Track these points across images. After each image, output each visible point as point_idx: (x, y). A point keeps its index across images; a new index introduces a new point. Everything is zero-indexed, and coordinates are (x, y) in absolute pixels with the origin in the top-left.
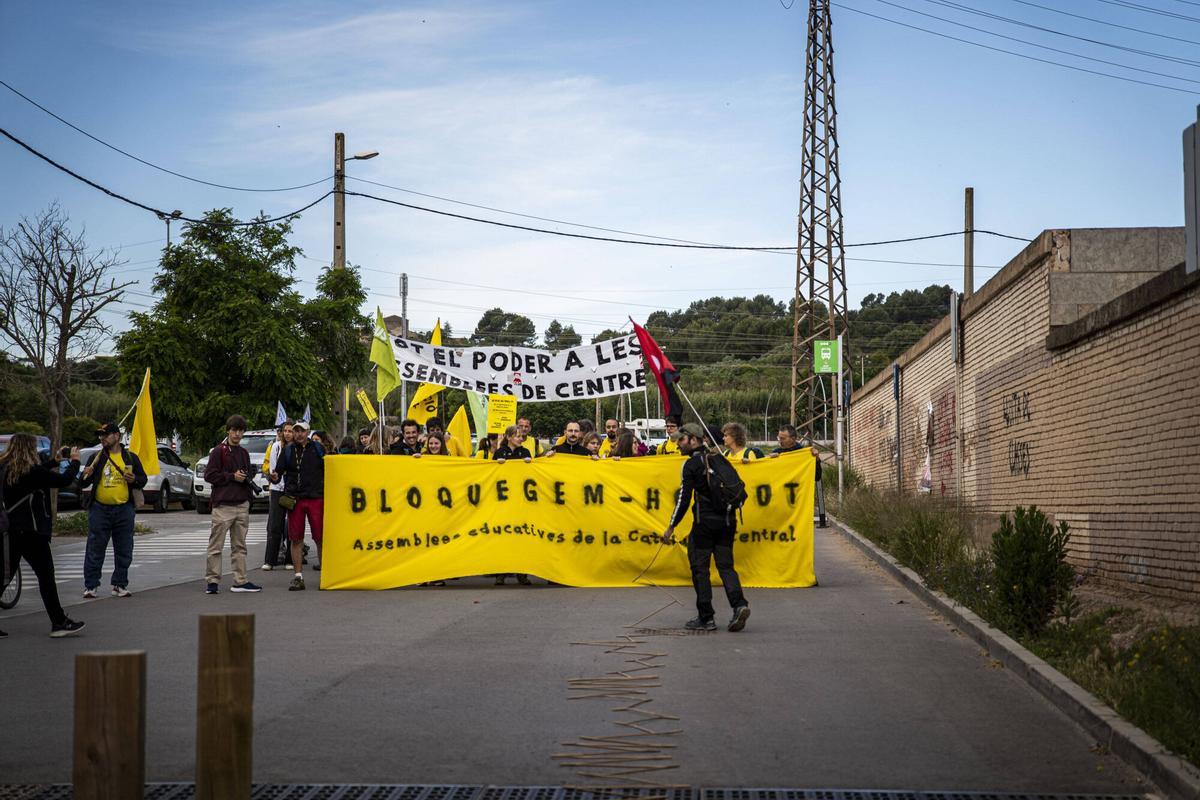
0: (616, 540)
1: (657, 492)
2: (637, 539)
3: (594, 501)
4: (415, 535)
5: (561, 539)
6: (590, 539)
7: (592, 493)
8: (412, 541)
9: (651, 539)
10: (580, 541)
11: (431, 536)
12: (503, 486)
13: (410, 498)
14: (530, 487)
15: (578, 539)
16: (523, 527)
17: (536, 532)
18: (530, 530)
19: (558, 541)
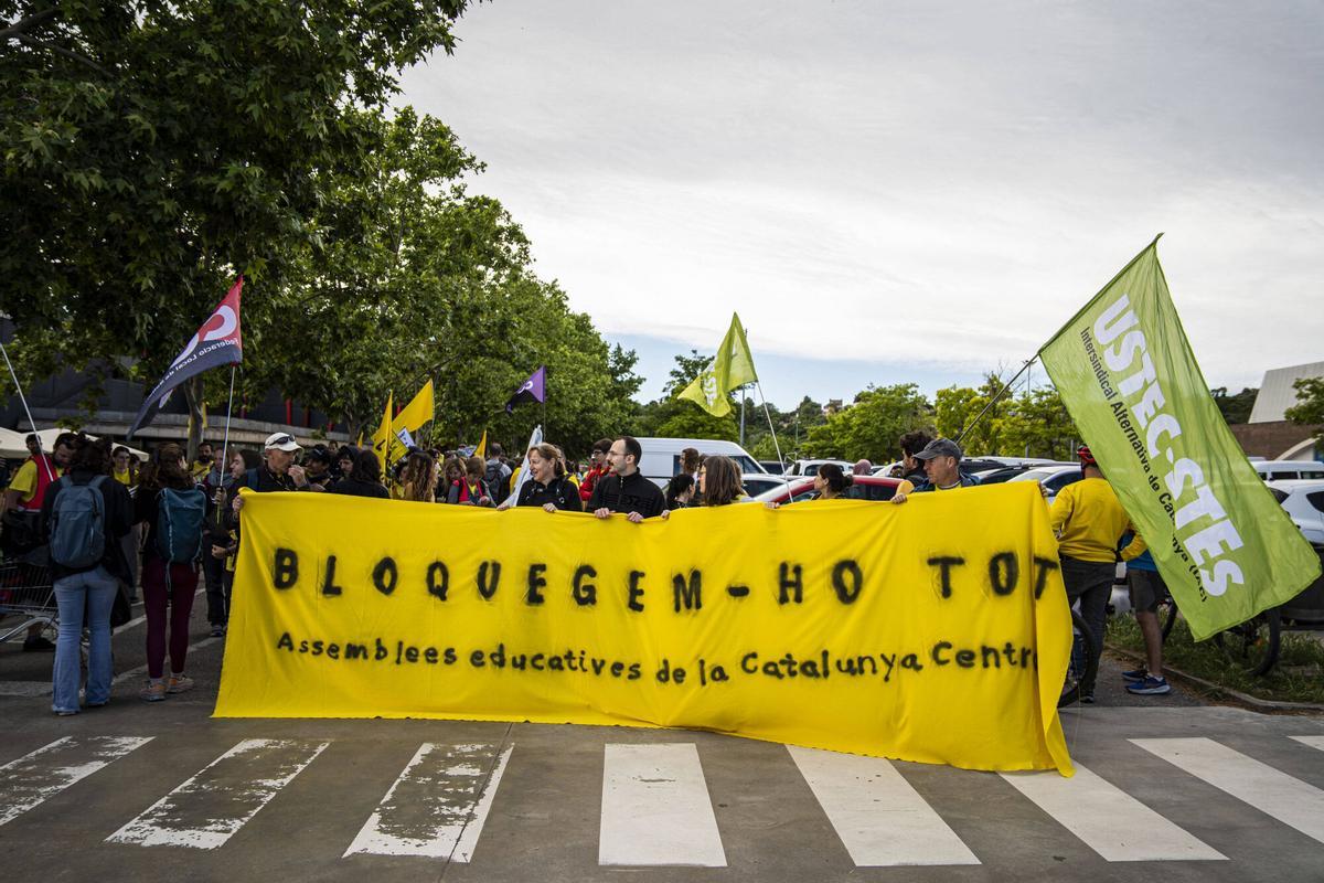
0: (720, 674)
1: (798, 570)
2: (756, 668)
3: (688, 606)
4: (378, 641)
5: (635, 673)
6: (680, 675)
7: (684, 591)
8: (372, 652)
9: (783, 669)
10: (667, 679)
11: (406, 647)
12: (540, 575)
13: (378, 576)
14: (586, 580)
15: (663, 676)
16: (566, 657)
17: (588, 664)
18: (578, 661)
19: (630, 677)
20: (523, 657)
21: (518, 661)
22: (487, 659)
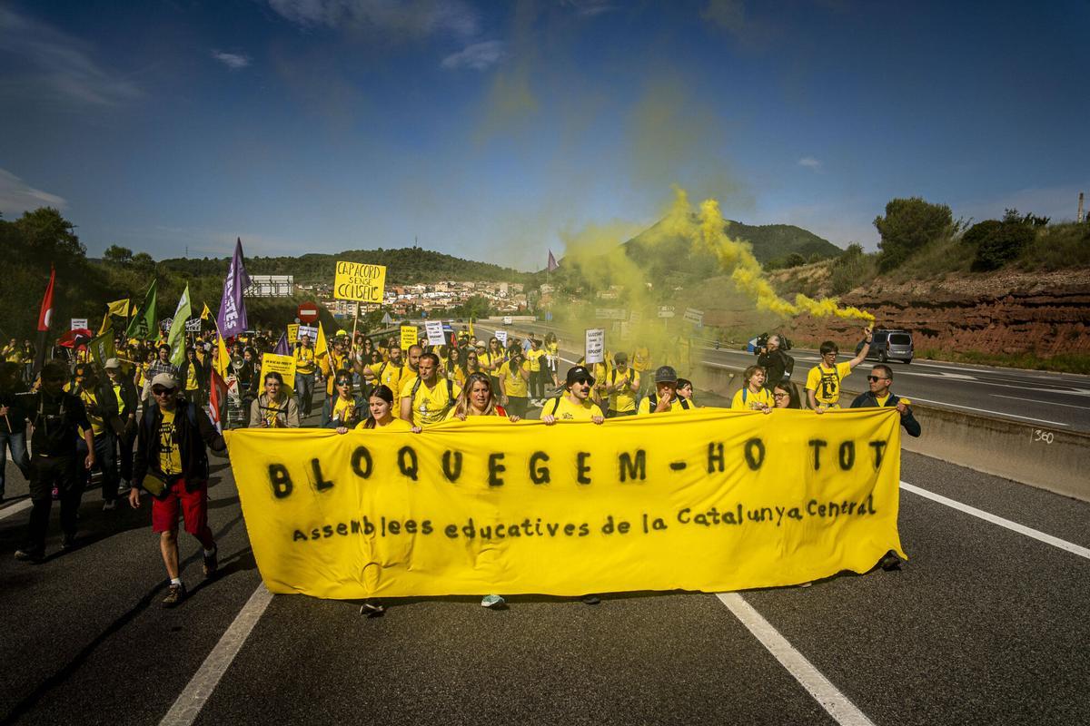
0: (660, 524)
1: (721, 448)
2: (689, 520)
3: (633, 476)
5: (585, 531)
6: (623, 528)
7: (630, 465)
9: (709, 519)
10: (612, 531)
12: (498, 462)
14: (540, 463)
15: (608, 528)
16: (523, 525)
17: (543, 529)
18: (534, 527)
19: (581, 535)
20: (489, 529)
21: (485, 532)
22: (459, 532)
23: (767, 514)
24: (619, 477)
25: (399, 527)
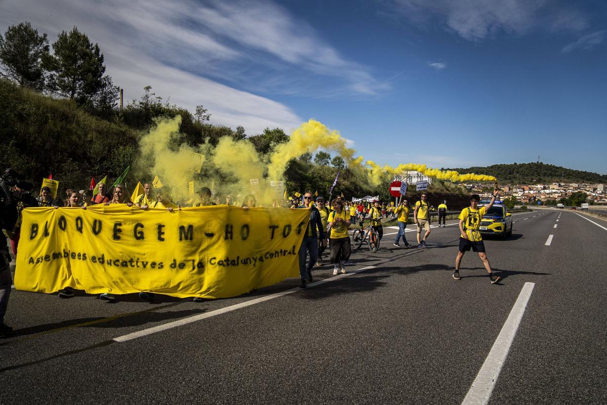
1: (231, 227)
2: (215, 263)
3: (186, 238)
5: (161, 266)
6: (181, 266)
7: (185, 232)
10: (175, 267)
12: (118, 227)
14: (139, 229)
15: (173, 266)
16: (129, 261)
17: (140, 264)
18: (135, 263)
19: (159, 268)
20: (111, 260)
21: (109, 262)
22: (97, 260)
23: (249, 261)
24: (179, 238)
25: (75, 256)
